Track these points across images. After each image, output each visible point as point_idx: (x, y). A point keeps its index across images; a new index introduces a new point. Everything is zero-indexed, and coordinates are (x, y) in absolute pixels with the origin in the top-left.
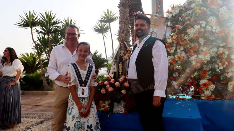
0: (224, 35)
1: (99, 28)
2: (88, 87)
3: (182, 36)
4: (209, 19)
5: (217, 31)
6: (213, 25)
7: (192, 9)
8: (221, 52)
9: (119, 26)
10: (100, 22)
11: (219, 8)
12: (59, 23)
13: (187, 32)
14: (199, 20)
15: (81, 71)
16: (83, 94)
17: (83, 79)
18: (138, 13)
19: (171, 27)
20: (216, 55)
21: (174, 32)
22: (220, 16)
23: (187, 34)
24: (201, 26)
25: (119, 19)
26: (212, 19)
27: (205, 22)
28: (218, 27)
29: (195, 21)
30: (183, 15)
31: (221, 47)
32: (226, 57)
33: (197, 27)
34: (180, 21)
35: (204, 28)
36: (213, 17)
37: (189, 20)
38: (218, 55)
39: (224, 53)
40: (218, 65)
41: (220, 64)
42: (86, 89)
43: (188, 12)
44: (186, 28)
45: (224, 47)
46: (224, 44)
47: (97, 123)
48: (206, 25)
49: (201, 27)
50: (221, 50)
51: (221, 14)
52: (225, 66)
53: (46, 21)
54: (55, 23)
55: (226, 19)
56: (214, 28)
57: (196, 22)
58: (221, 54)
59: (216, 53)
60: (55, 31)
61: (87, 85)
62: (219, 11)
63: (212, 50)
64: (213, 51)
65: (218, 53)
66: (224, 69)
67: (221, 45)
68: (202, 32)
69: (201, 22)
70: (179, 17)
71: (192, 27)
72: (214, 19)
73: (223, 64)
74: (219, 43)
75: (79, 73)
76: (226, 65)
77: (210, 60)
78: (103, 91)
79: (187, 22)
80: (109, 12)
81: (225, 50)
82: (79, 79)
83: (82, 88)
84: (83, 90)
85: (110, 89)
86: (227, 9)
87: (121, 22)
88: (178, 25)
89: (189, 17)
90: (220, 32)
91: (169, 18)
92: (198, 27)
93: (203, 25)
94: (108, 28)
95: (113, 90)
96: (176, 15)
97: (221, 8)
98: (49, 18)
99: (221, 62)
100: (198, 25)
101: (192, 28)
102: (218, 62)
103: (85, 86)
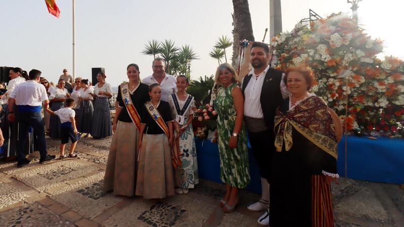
0: (335, 64)
1: (215, 53)
2: (185, 116)
3: (288, 65)
4: (318, 48)
5: (326, 60)
6: (322, 54)
7: (299, 36)
8: (330, 83)
9: (232, 51)
10: (216, 48)
11: (330, 35)
12: (178, 50)
13: (292, 62)
14: (306, 48)
15: (179, 101)
16: (180, 121)
17: (181, 109)
18: (243, 41)
19: (277, 55)
20: (325, 86)
21: (280, 60)
22: (331, 44)
23: (292, 63)
24: (309, 54)
25: (232, 45)
26: (322, 47)
27: (314, 51)
28: (328, 56)
29: (302, 49)
30: (290, 43)
31: (331, 77)
32: (336, 88)
33: (304, 56)
34: (287, 50)
35: (312, 57)
36: (323, 45)
37: (296, 48)
38: (328, 86)
39: (334, 84)
40: (327, 97)
41: (329, 96)
42: (182, 117)
43: (295, 40)
44: (292, 56)
45: (334, 78)
46: (335, 74)
47: (193, 149)
48: (315, 53)
49: (309, 56)
50: (331, 81)
51: (333, 42)
52: (335, 98)
53: (166, 48)
54: (173, 50)
55: (337, 46)
56: (323, 57)
57: (303, 51)
58: (331, 85)
59: (325, 83)
60: (175, 57)
61: (184, 114)
62: (330, 39)
63: (321, 80)
64: (321, 82)
65: (327, 84)
66: (334, 101)
67: (332, 75)
68: (310, 61)
69: (309, 50)
70: (285, 45)
71: (299, 55)
72: (325, 46)
73: (333, 96)
74: (329, 73)
75: (177, 103)
76: (337, 98)
77: (317, 91)
78: (200, 118)
79: (293, 51)
80: (224, 38)
81: (335, 81)
82: (177, 108)
83: (179, 116)
84: (180, 118)
85: (207, 117)
86: (339, 36)
87: (234, 48)
88: (284, 54)
89: (296, 45)
90: (330, 61)
91: (275, 46)
92: (306, 55)
93: (311, 54)
94: (223, 53)
95: (209, 118)
96: (282, 44)
97: (332, 36)
98: (169, 46)
99: (330, 94)
100: (305, 54)
101: (299, 57)
102: (327, 94)
103: (182, 115)
